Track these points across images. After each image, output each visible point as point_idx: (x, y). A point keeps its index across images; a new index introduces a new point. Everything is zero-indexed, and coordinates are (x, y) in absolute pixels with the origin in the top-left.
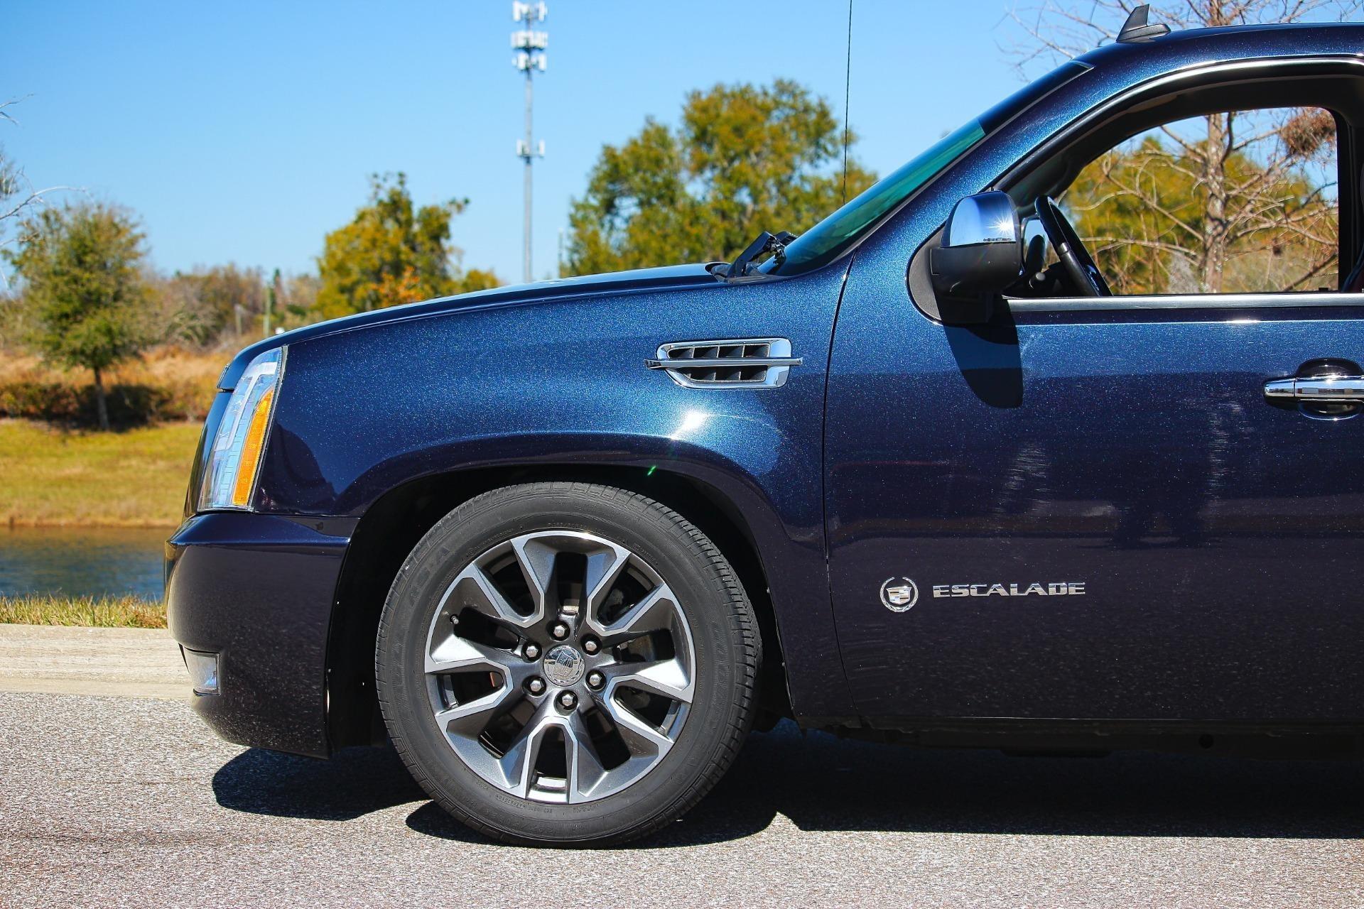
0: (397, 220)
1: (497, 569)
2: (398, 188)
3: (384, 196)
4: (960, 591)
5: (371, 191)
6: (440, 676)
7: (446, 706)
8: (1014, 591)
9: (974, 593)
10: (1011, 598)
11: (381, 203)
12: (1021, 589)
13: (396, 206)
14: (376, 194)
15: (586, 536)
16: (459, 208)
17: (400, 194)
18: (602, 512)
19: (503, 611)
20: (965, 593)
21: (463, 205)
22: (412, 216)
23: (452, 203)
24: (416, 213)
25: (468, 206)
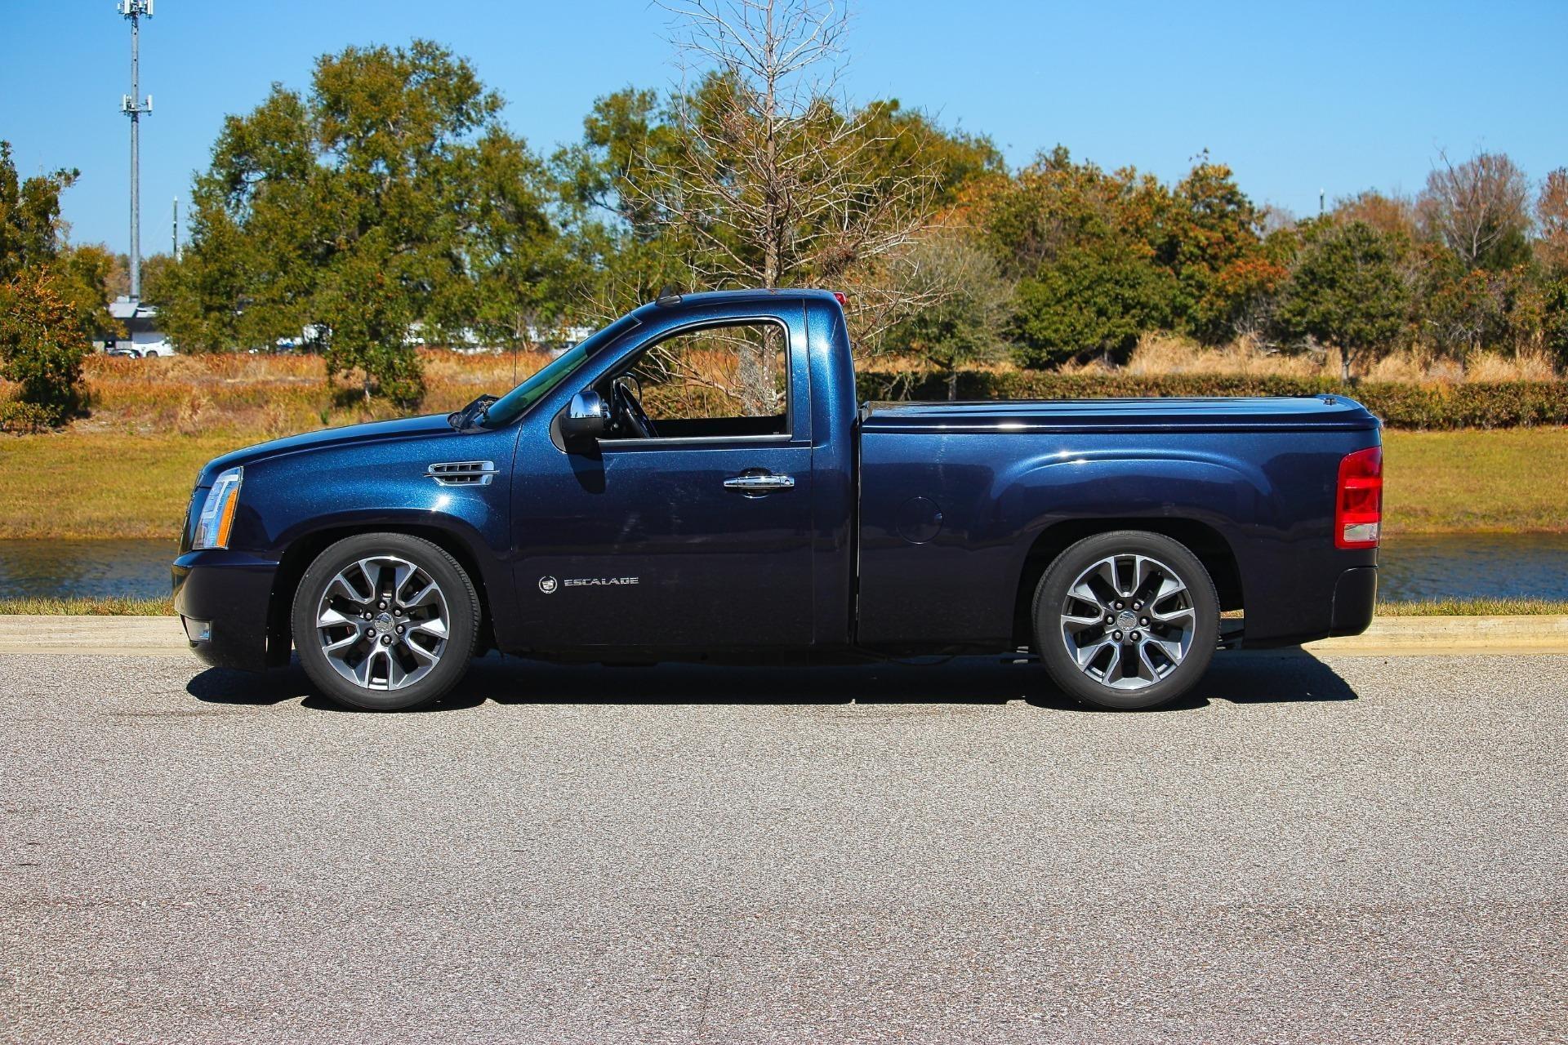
1: (351, 576)
4: (577, 582)
6: (324, 629)
7: (327, 644)
8: (604, 583)
9: (584, 583)
10: (602, 586)
12: (607, 581)
15: (392, 558)
16: (68, 179)
18: (402, 547)
19: (354, 596)
20: (580, 584)
21: (72, 176)
22: (17, 191)
23: (60, 174)
24: (21, 186)
25: (78, 178)
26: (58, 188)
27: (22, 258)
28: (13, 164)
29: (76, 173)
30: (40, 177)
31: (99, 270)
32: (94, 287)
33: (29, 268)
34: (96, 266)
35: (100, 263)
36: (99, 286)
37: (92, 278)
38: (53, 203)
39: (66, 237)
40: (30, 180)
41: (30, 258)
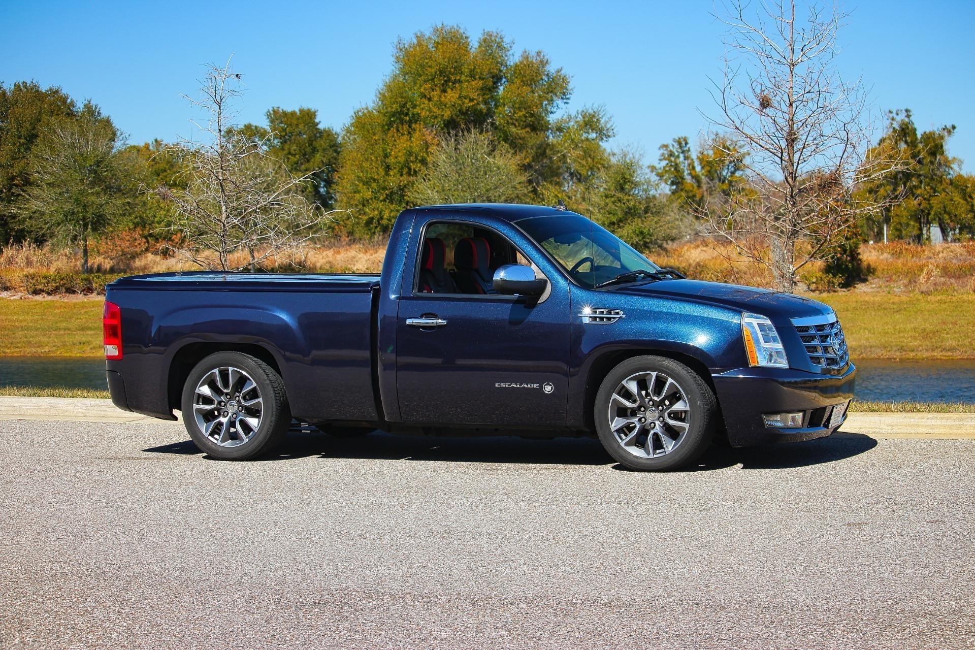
0: (906, 142)
2: (907, 120)
3: (896, 125)
5: (888, 122)
11: (895, 130)
13: (905, 132)
14: (892, 124)
16: (949, 132)
17: (907, 125)
21: (952, 130)
22: (916, 139)
23: (944, 129)
24: (919, 136)
25: (955, 130)
26: (942, 138)
27: (921, 182)
28: (913, 123)
29: (954, 127)
30: (931, 130)
31: (968, 190)
32: (966, 200)
33: (925, 188)
34: (967, 187)
35: (969, 185)
36: (969, 199)
37: (965, 194)
38: (939, 147)
39: (960, 169)
40: (925, 133)
41: (925, 182)
